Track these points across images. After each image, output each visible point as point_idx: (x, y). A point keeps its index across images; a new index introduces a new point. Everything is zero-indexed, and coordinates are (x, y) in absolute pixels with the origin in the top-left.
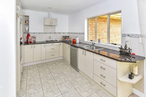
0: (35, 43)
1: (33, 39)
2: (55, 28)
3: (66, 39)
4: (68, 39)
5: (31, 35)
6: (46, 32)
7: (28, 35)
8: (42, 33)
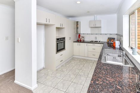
0: (84, 42)
1: (82, 39)
2: (101, 30)
3: (111, 41)
4: (112, 41)
5: (81, 35)
6: (92, 33)
7: (79, 36)
8: (89, 34)
